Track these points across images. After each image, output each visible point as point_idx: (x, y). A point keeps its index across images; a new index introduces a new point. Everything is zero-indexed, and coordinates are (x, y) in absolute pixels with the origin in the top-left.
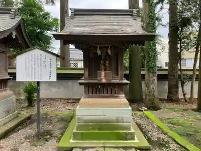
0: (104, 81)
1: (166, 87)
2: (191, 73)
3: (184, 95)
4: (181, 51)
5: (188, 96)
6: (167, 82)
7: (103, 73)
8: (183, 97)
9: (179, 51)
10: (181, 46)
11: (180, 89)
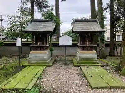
0: (88, 45)
1: (109, 50)
2: (121, 43)
3: (117, 53)
4: (116, 33)
5: (119, 54)
6: (109, 47)
7: (88, 43)
8: (117, 54)
9: (115, 32)
10: (116, 30)
11: (115, 50)
